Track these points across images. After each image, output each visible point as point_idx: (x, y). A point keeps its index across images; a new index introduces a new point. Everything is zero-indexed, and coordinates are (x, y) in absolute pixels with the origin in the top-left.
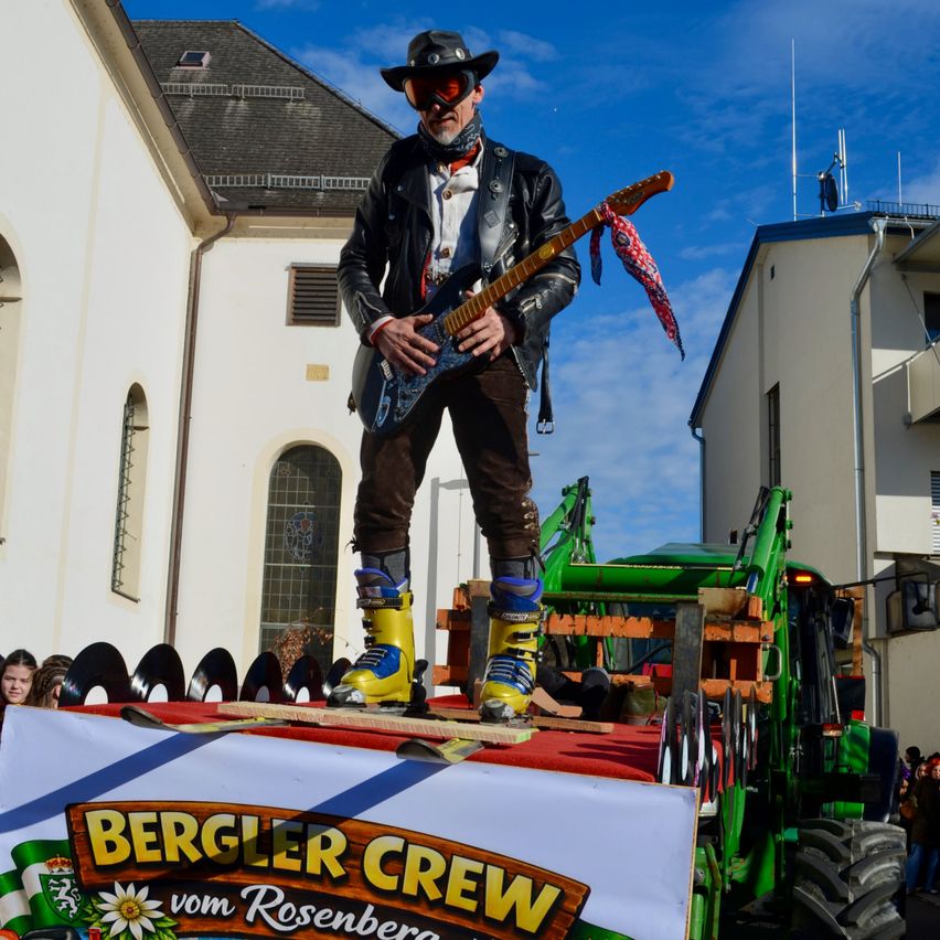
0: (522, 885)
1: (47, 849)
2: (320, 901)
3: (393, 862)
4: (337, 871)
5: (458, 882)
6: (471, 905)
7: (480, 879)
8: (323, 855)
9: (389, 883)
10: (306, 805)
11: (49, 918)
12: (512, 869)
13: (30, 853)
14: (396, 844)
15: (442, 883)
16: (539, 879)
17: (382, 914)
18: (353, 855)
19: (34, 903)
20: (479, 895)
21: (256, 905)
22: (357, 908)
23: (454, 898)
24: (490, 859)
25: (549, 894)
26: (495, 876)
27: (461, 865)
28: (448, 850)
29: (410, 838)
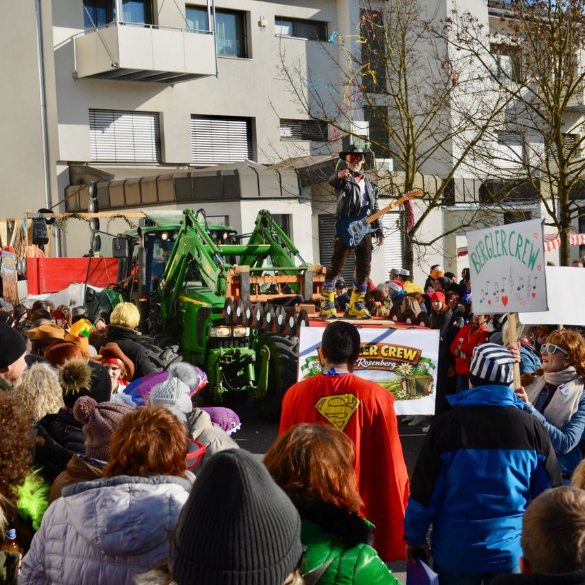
0: (410, 351)
1: (314, 358)
2: (373, 360)
3: (387, 350)
4: (376, 354)
5: (399, 353)
6: (401, 357)
7: (403, 351)
8: (373, 351)
9: (386, 355)
10: (369, 341)
11: (314, 372)
12: (408, 349)
13: (309, 359)
14: (387, 347)
15: (396, 353)
16: (413, 350)
17: (385, 361)
18: (379, 350)
19: (311, 370)
20: (403, 355)
21: (360, 363)
22: (380, 360)
23: (398, 356)
24: (404, 347)
25: (415, 353)
26: (405, 350)
27: (399, 349)
28: (397, 347)
29: (389, 345)
